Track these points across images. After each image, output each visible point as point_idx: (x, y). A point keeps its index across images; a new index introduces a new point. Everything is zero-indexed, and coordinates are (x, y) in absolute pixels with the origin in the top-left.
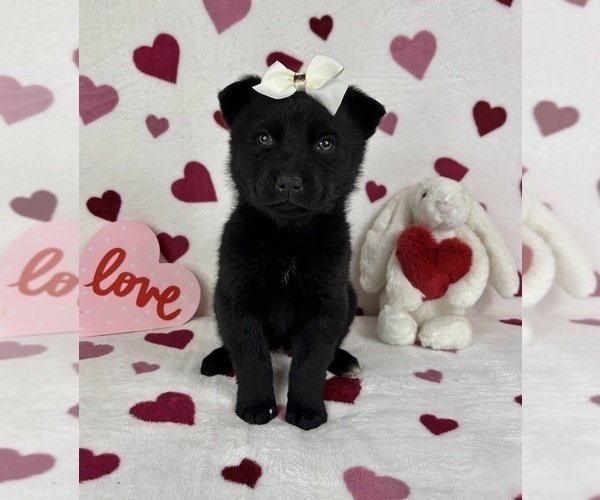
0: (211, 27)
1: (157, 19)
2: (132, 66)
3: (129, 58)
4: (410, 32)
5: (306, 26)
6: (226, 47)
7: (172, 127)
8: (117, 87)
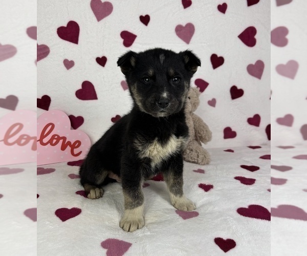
0: (94, 18)
1: (68, 14)
2: (56, 36)
3: (55, 32)
4: (184, 23)
5: (138, 19)
6: (102, 28)
7: (76, 65)
8: (49, 45)
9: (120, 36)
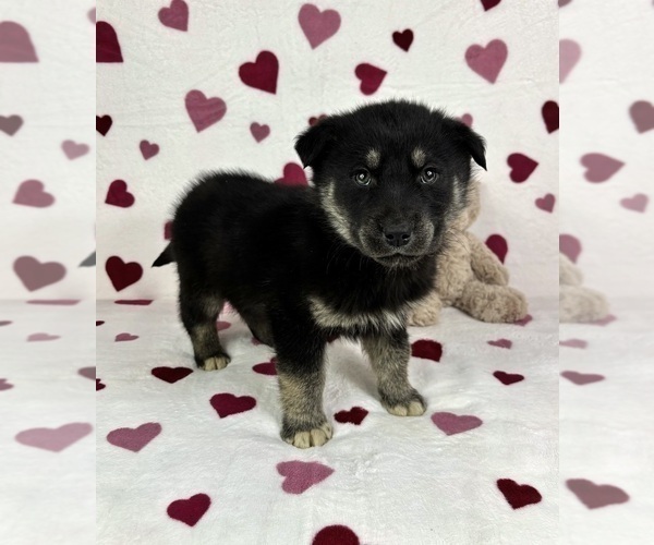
0: (306, 44)
1: (259, 38)
2: (238, 80)
3: (235, 74)
4: (483, 42)
5: (390, 40)
6: (319, 60)
7: (273, 133)
8: (225, 98)
9: (353, 75)
